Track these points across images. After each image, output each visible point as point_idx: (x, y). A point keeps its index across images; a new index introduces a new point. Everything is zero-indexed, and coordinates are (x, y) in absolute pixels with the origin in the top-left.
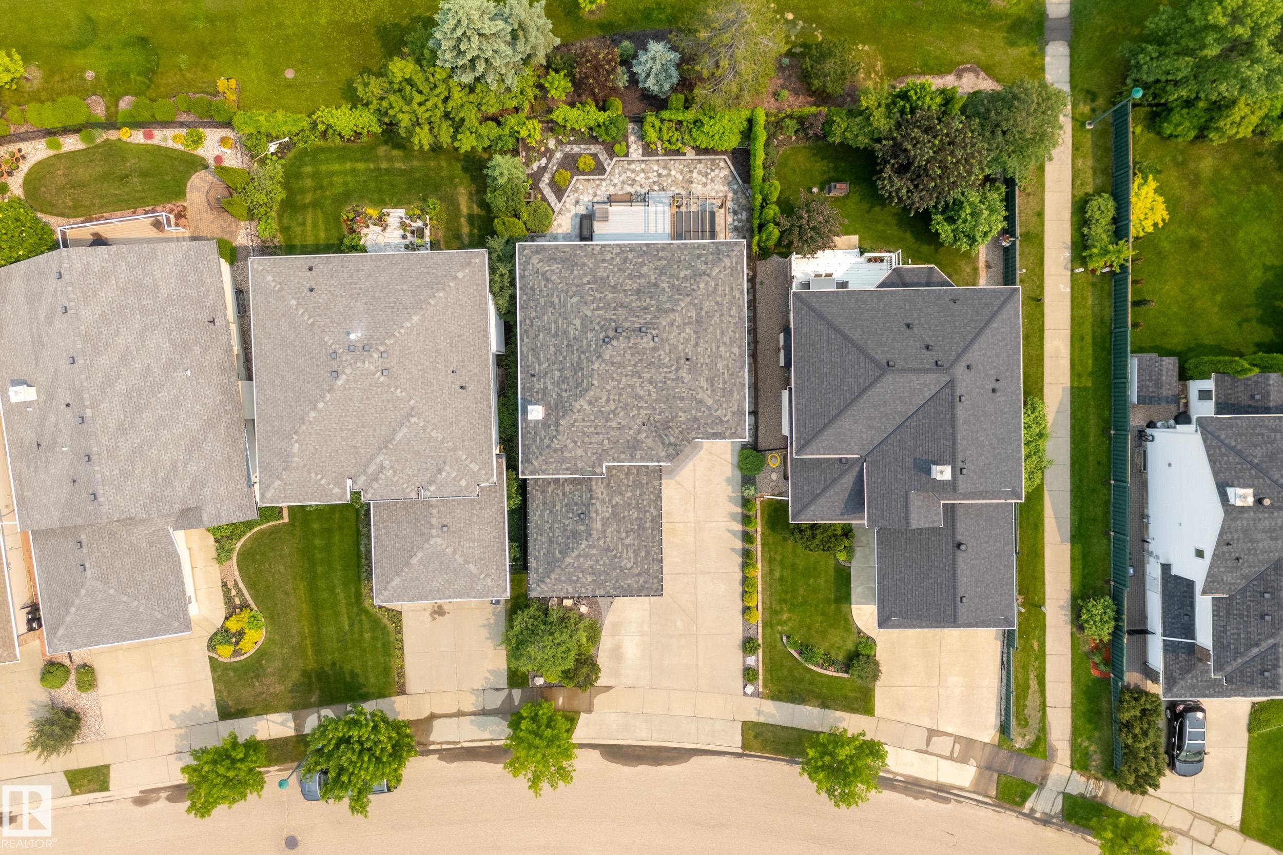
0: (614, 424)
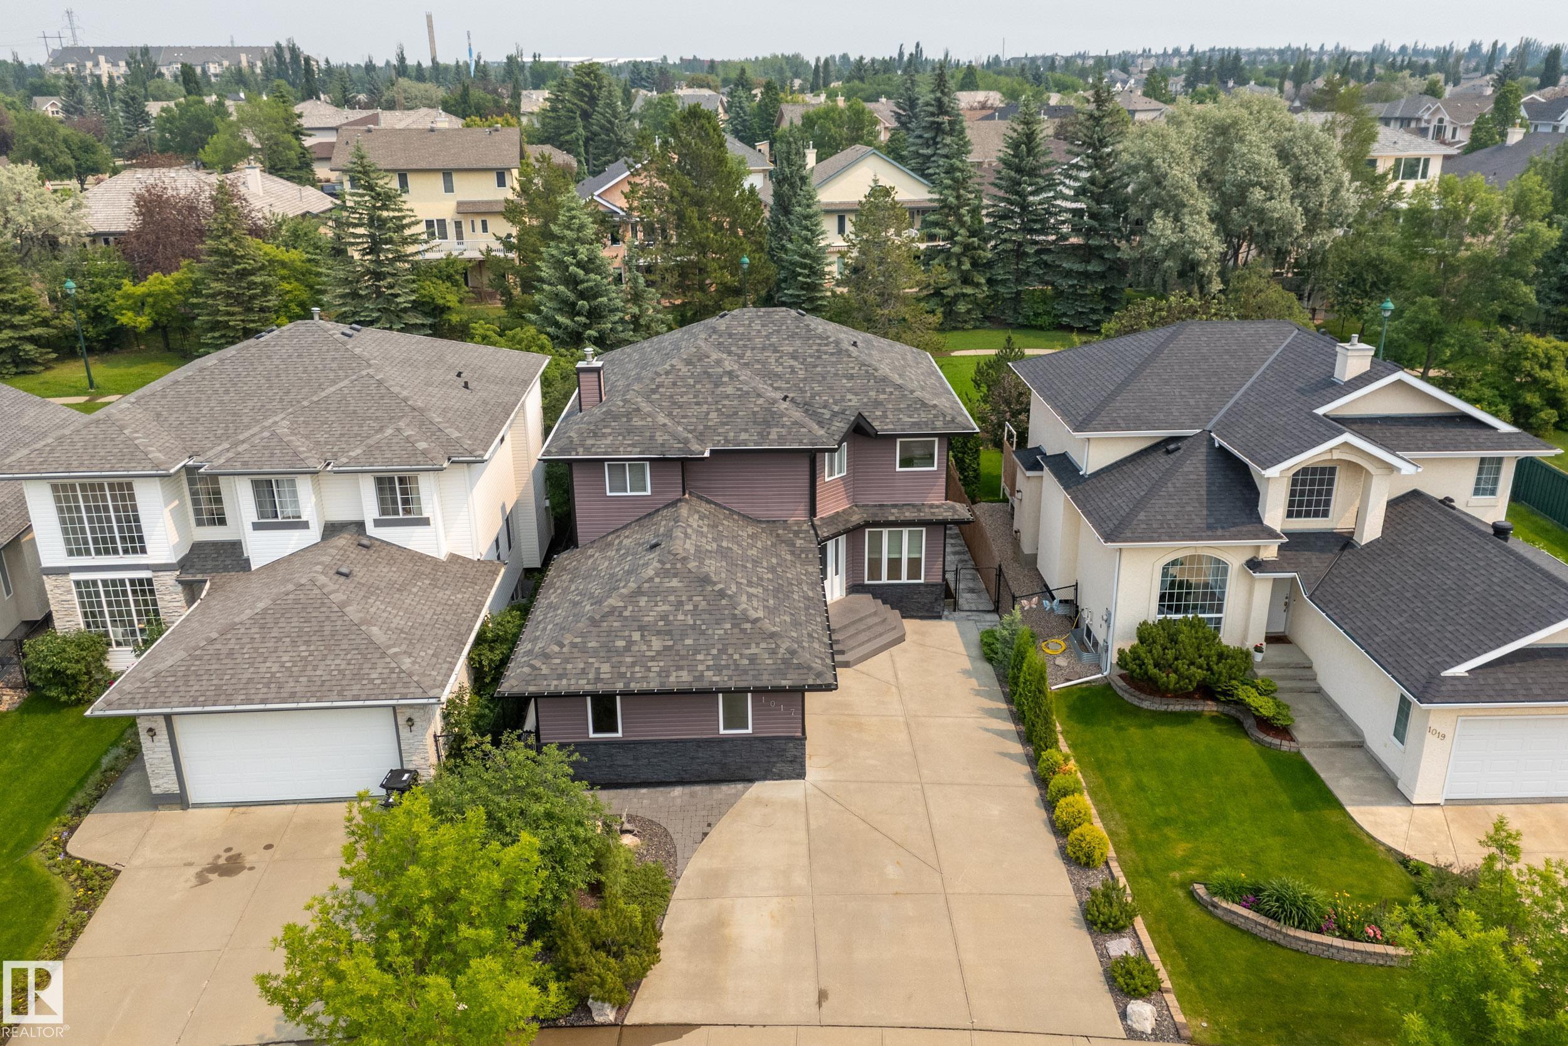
0: (730, 390)
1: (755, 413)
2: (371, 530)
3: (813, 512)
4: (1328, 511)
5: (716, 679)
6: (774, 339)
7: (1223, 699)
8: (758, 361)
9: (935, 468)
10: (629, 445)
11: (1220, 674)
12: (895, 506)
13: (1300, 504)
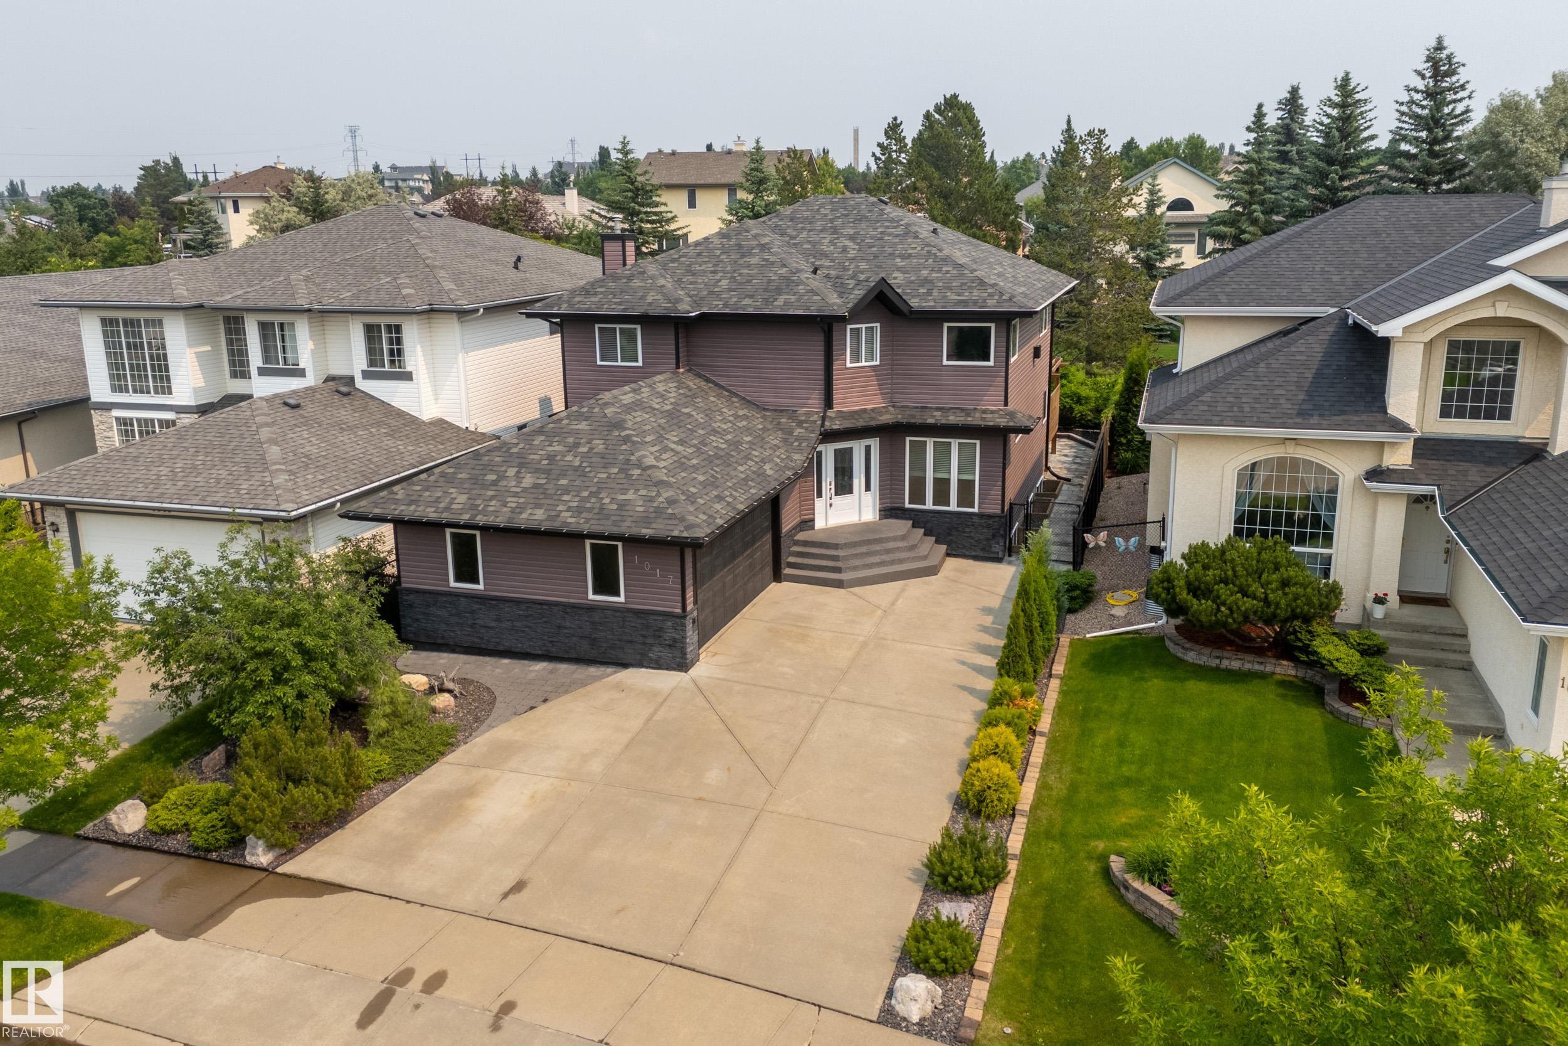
0: (755, 260)
1: (770, 281)
2: (361, 384)
3: (828, 403)
4: (1509, 410)
5: (570, 520)
6: (838, 223)
7: (1303, 658)
8: (810, 242)
9: (991, 363)
10: (616, 303)
11: (1277, 605)
12: (938, 409)
13: (1462, 396)
